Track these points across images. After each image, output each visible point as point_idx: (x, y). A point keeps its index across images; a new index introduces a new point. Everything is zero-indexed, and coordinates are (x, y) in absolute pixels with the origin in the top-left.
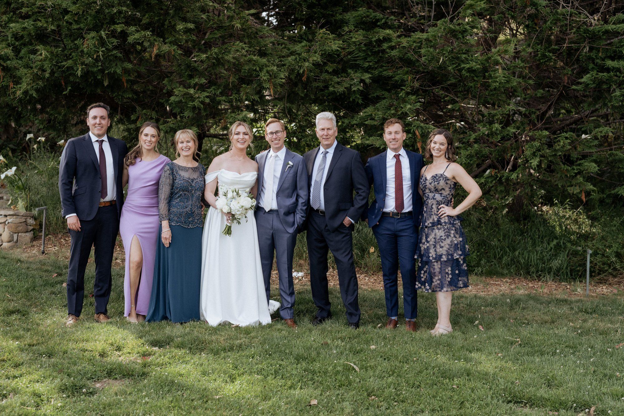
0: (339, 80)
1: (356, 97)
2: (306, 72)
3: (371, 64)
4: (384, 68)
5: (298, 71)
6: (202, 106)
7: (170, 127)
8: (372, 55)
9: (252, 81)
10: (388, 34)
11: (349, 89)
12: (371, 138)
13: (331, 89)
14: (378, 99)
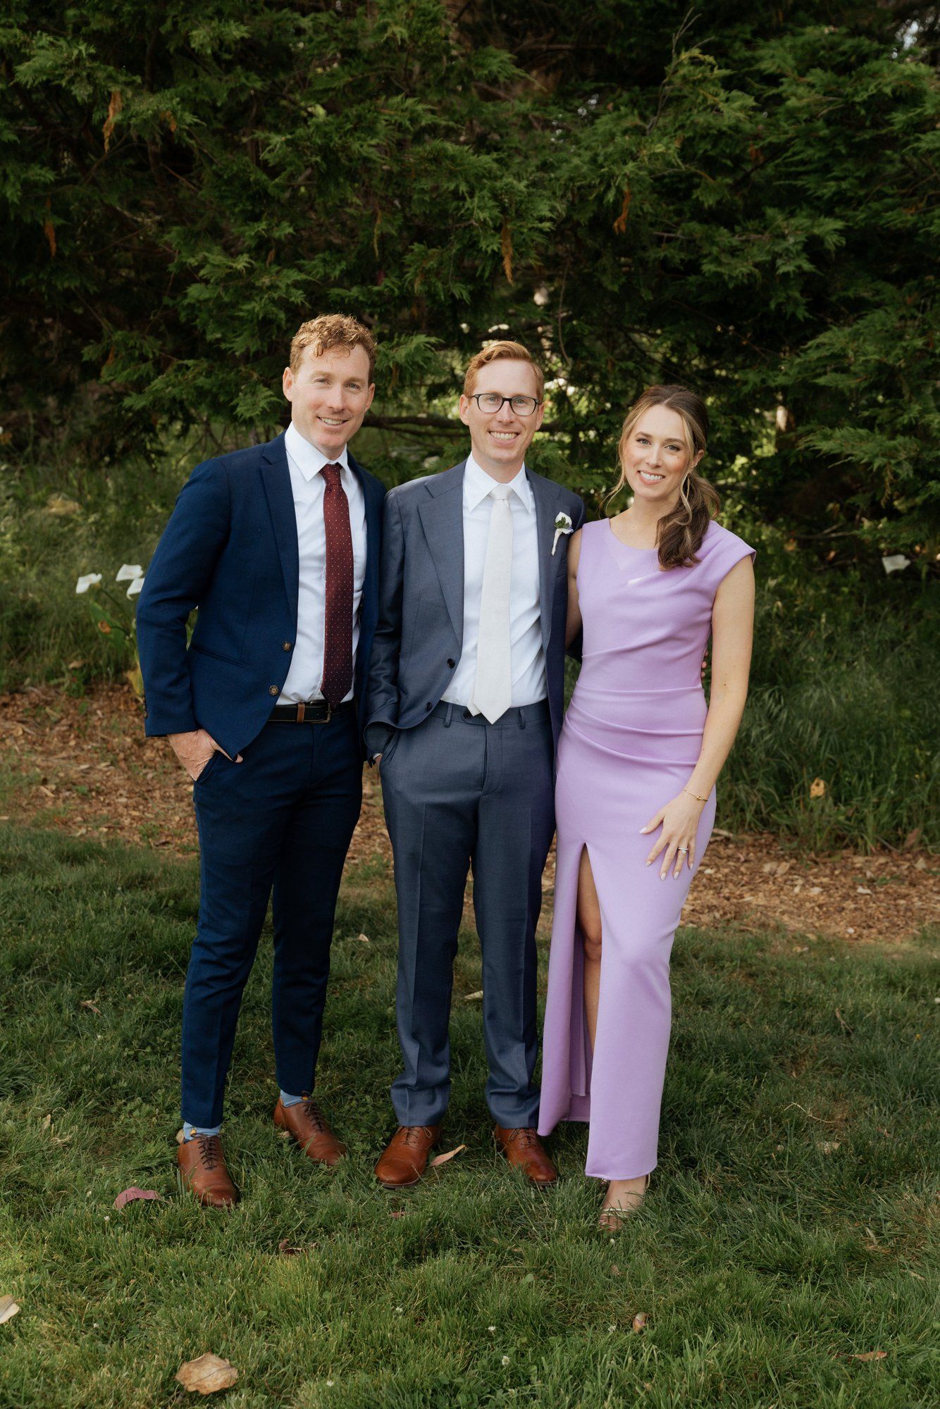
0: (735, 241)
1: (788, 298)
2: (626, 203)
3: (844, 185)
4: (888, 201)
5: (600, 198)
6: (282, 316)
7: (197, 388)
8: (849, 155)
9: (446, 233)
10: (914, 77)
11: (768, 268)
12: (838, 433)
13: (708, 267)
14: (858, 308)
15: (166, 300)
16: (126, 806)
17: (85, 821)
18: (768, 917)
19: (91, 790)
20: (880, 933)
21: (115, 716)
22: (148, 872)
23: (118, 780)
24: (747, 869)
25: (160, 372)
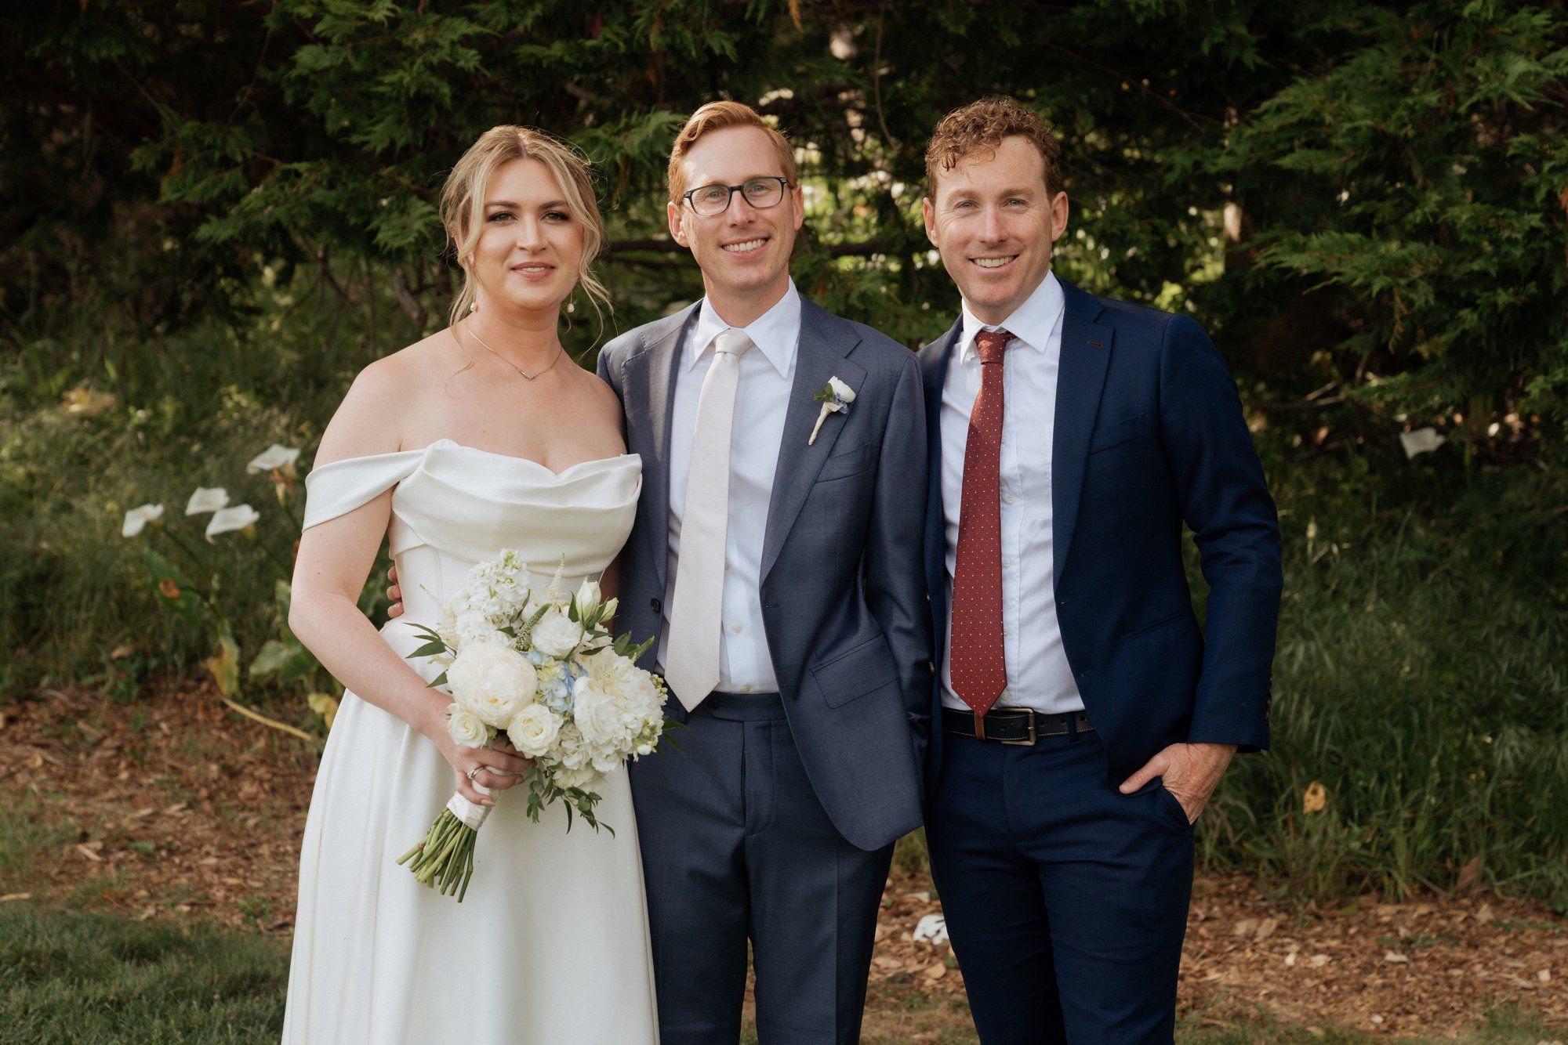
1: (1230, 36)
6: (446, 90)
7: (313, 206)
12: (1315, 241)
14: (1339, 47)
15: (263, 72)
16: (217, 871)
17: (153, 896)
18: (1246, 1003)
19: (159, 848)
20: (1424, 1020)
21: (190, 730)
22: (261, 970)
23: (200, 830)
24: (1210, 930)
25: (253, 184)
